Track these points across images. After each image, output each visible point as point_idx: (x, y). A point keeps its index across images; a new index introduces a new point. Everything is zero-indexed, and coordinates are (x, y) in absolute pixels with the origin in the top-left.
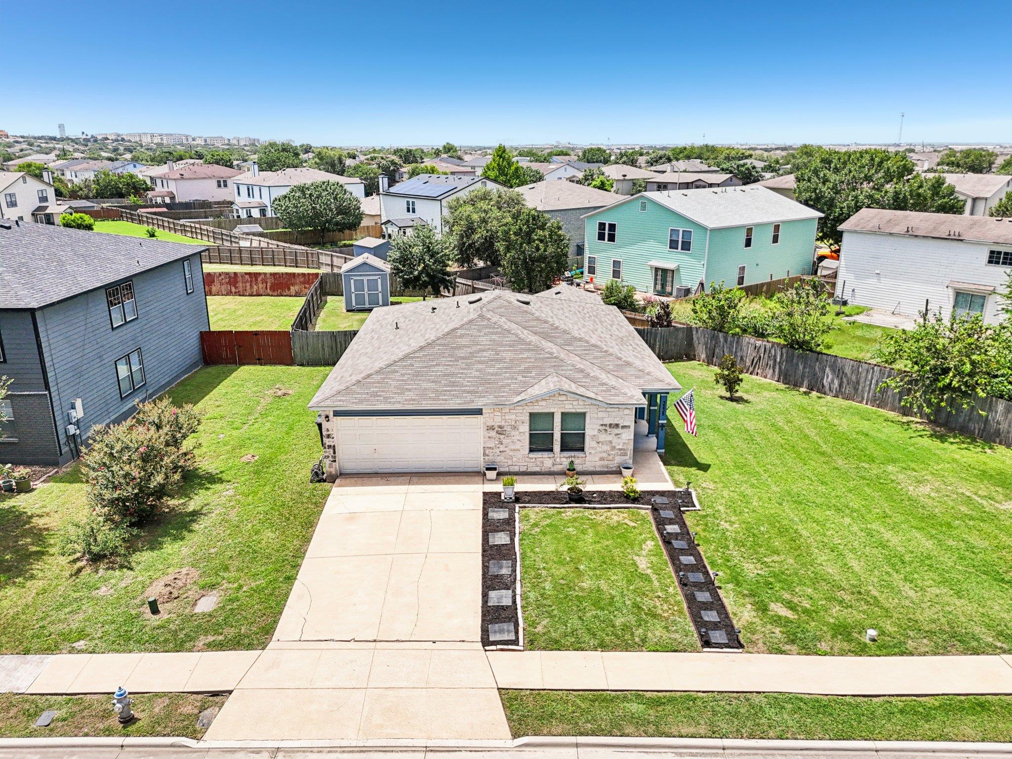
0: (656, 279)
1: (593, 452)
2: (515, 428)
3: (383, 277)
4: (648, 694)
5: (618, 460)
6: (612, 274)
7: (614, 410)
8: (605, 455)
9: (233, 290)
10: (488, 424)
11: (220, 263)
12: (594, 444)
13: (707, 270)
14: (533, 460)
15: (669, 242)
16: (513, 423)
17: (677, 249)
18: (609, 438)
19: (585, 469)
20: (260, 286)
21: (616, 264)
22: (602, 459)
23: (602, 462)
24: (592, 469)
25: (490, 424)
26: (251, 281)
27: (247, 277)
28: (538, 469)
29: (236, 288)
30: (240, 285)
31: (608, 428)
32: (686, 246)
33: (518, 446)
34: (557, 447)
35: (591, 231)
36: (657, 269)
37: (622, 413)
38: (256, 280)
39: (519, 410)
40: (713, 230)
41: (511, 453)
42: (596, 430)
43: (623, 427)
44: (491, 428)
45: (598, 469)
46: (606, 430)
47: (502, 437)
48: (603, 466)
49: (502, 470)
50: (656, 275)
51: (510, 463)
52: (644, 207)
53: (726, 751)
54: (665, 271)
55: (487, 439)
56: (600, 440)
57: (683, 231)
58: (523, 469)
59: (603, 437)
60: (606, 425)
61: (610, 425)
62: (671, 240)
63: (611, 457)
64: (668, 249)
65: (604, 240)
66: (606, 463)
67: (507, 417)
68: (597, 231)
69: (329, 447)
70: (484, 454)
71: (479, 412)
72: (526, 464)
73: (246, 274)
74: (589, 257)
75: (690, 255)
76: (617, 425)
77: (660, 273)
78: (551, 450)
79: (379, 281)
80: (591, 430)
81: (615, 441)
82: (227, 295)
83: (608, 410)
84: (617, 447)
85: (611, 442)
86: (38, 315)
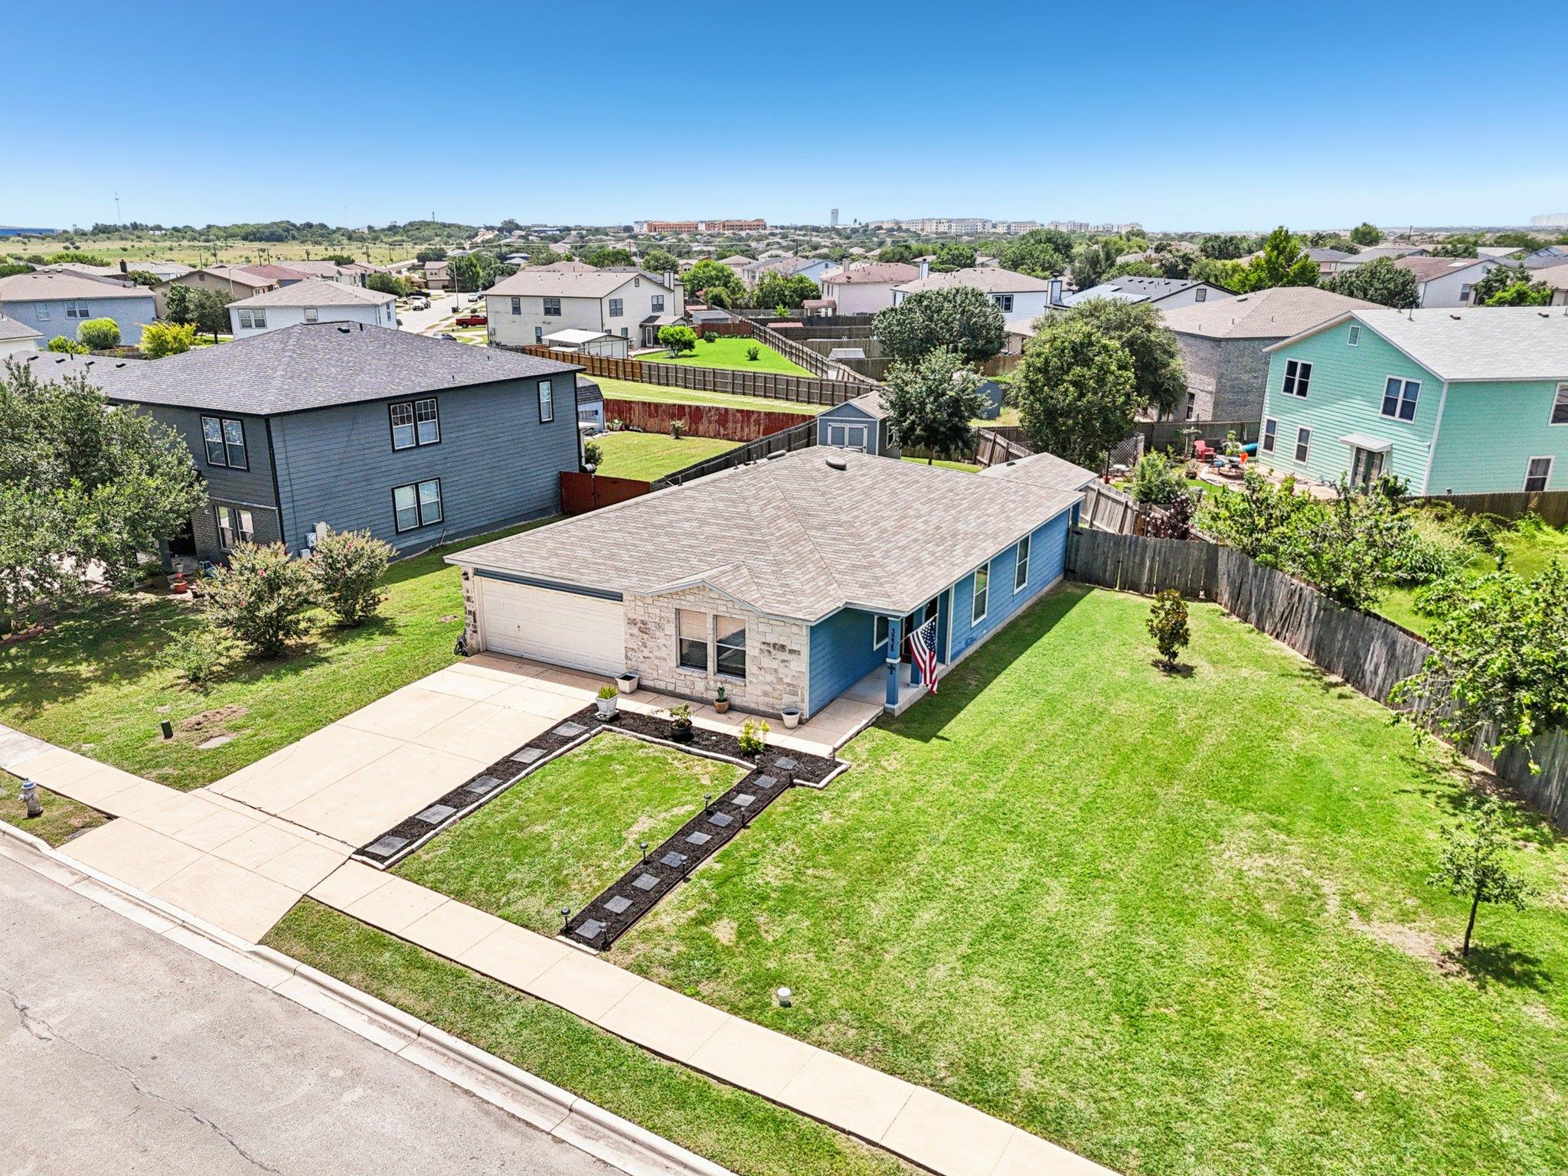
0: (1356, 466)
1: (754, 680)
2: (659, 627)
3: (871, 425)
4: (425, 954)
5: (787, 700)
6: (1295, 452)
7: (779, 623)
8: (768, 688)
9: (722, 431)
10: (630, 616)
11: (776, 398)
12: (755, 670)
13: (1435, 457)
14: (682, 677)
15: (1382, 402)
16: (657, 620)
17: (1393, 415)
18: (775, 665)
19: (745, 704)
20: (753, 428)
21: (1304, 435)
22: (766, 694)
23: (767, 699)
24: (753, 706)
25: (632, 616)
26: (743, 421)
27: (738, 415)
28: (687, 692)
29: (725, 429)
30: (730, 425)
31: (771, 649)
32: (1408, 412)
33: (663, 653)
34: (711, 664)
35: (1277, 374)
36: (1359, 450)
37: (787, 630)
38: (749, 420)
39: (663, 602)
40: (1455, 384)
41: (656, 662)
42: (757, 651)
43: (792, 651)
44: (632, 622)
45: (762, 708)
46: (769, 652)
47: (646, 636)
48: (766, 705)
49: (645, 682)
50: (1358, 460)
51: (655, 676)
52: (1354, 338)
53: (421, 1039)
54: (1371, 454)
55: (628, 637)
56: (763, 665)
57: (1408, 383)
58: (671, 688)
59: (766, 662)
60: (769, 644)
61: (775, 645)
62: (1386, 399)
63: (776, 694)
64: (1380, 414)
65: (1292, 392)
66: (770, 700)
67: (650, 610)
68: (1285, 376)
69: (470, 612)
70: (627, 657)
71: (617, 597)
72: (673, 680)
73: (738, 411)
74: (1269, 421)
75: (1410, 428)
76: (783, 647)
77: (1363, 457)
78: (705, 668)
79: (866, 431)
80: (752, 648)
81: (782, 670)
82: (715, 437)
83: (771, 622)
84: (785, 680)
85: (776, 671)
86: (273, 422)
